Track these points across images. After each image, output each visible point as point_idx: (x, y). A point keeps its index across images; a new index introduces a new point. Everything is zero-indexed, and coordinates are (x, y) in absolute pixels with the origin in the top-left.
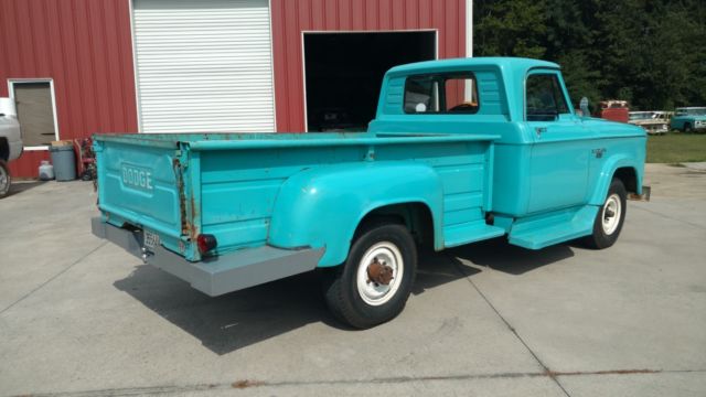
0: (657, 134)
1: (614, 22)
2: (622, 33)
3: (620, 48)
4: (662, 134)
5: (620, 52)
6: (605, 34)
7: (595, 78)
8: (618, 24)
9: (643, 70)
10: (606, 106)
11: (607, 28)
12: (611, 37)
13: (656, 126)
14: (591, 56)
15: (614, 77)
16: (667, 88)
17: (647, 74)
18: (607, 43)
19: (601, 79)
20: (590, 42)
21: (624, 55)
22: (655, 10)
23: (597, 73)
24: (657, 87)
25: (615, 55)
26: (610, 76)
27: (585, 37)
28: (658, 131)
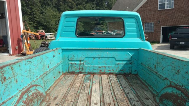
0: (52, 39)
1: (35, 9)
2: (37, 12)
3: (37, 16)
4: (54, 39)
5: (37, 17)
6: (33, 12)
7: (32, 24)
8: (36, 10)
9: (44, 22)
10: (39, 32)
11: (33, 10)
12: (35, 13)
13: (52, 37)
14: (30, 18)
15: (37, 24)
16: (50, 27)
17: (45, 24)
18: (34, 14)
19: (33, 24)
20: (29, 13)
21: (38, 18)
22: (43, 7)
23: (32, 22)
24: (48, 27)
25: (36, 18)
26: (35, 24)
27: (28, 12)
28: (53, 38)
